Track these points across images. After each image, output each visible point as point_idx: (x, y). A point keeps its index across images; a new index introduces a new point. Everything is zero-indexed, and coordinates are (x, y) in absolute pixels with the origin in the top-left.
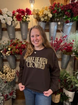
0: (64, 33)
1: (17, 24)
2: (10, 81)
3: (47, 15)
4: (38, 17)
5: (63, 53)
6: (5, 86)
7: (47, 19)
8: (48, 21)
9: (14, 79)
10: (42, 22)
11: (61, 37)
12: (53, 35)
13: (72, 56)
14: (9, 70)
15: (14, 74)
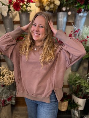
1: (16, 15)
3: (53, 3)
4: (41, 5)
6: (2, 90)
7: (54, 7)
8: (55, 11)
10: (46, 11)
14: (6, 72)
15: (13, 77)
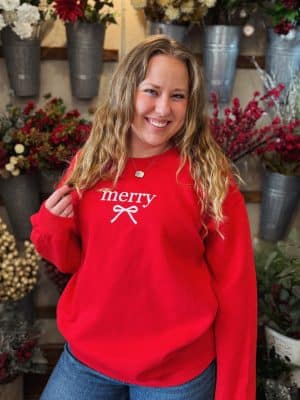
0: (271, 76)
2: (14, 296)
5: (267, 167)
10: (168, 23)
11: (257, 94)
12: (218, 83)
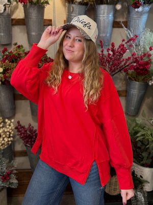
0: (131, 31)
1: (16, 7)
2: (1, 147)
5: (129, 78)
8: (92, 3)
9: (10, 143)
10: (77, 4)
11: (123, 40)
12: (104, 35)
13: (150, 84)
15: (11, 131)
